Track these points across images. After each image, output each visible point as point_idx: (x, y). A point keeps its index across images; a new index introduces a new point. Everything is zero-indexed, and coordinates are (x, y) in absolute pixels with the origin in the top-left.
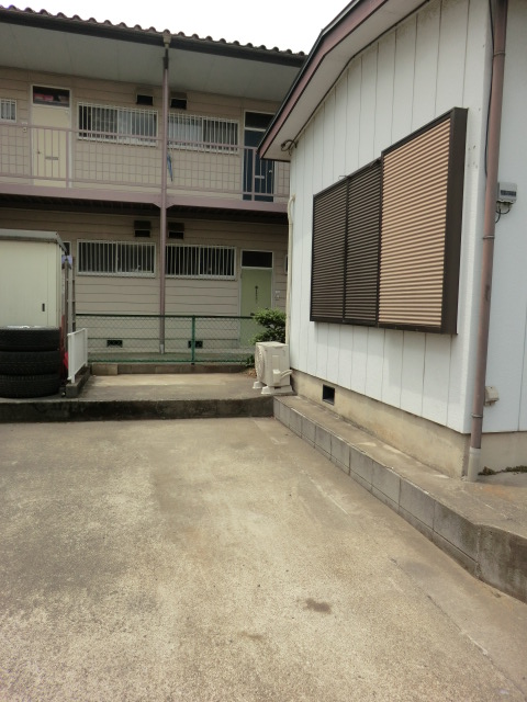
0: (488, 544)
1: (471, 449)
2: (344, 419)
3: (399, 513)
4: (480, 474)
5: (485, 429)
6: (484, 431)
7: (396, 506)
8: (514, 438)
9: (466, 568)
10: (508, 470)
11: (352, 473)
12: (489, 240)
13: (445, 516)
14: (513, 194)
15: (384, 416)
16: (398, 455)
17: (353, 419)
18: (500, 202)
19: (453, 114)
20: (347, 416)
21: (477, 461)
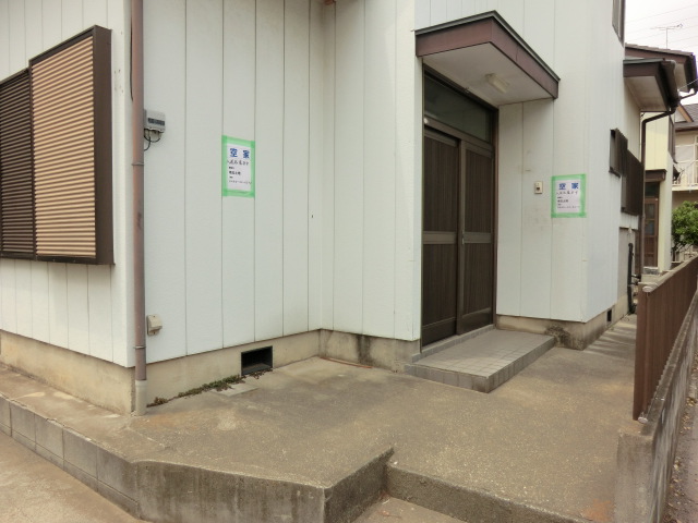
0: (145, 480)
1: (137, 383)
2: (13, 369)
3: (65, 469)
4: (148, 406)
5: (149, 360)
6: (149, 361)
7: (60, 461)
8: (184, 364)
9: (128, 511)
10: (181, 396)
11: (15, 434)
12: (138, 167)
13: (106, 462)
14: (162, 123)
15: (54, 360)
16: (69, 401)
17: (22, 367)
18: (149, 130)
19: (94, 31)
20: (16, 365)
21: (144, 394)
